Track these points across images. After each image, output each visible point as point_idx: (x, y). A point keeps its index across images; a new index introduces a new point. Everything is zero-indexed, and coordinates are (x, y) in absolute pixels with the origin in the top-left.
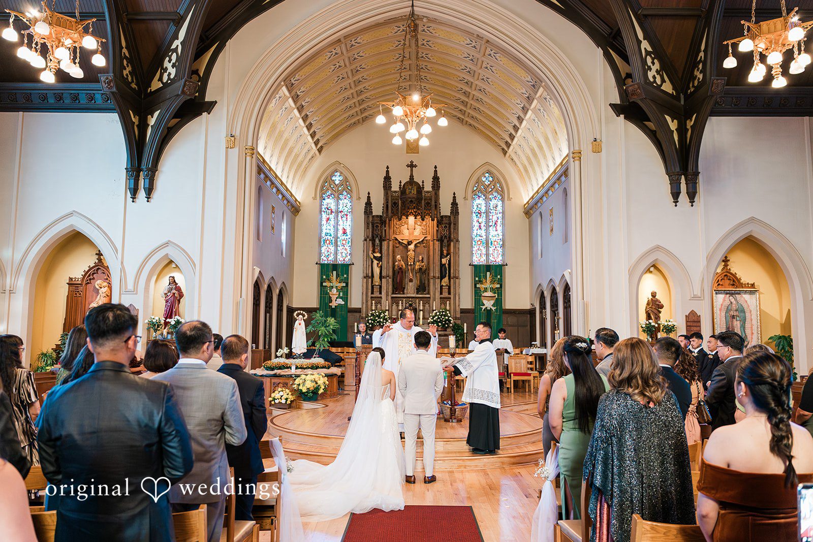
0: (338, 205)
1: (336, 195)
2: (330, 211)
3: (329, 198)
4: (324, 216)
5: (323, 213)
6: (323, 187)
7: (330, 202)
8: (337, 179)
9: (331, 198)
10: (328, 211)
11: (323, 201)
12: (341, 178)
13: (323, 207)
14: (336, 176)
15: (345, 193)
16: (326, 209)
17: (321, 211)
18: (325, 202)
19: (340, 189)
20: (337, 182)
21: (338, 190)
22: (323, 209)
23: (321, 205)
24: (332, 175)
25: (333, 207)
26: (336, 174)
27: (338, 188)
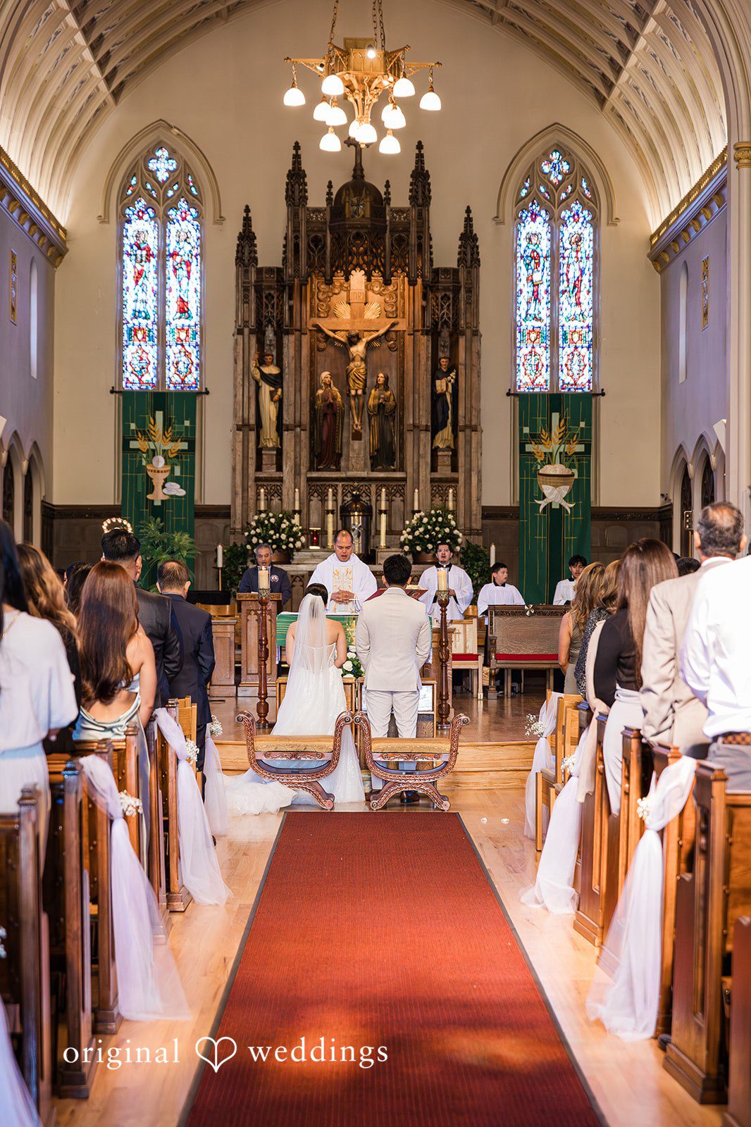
0: (163, 236)
1: (161, 209)
2: (144, 253)
3: (140, 218)
4: (130, 266)
5: (125, 257)
6: (126, 185)
7: (142, 227)
8: (162, 166)
9: (146, 217)
10: (139, 252)
11: (127, 226)
12: (172, 165)
13: (125, 241)
14: (158, 158)
15: (183, 205)
16: (135, 248)
17: (120, 253)
18: (131, 229)
19: (170, 193)
20: (162, 176)
21: (166, 198)
22: (127, 248)
23: (121, 237)
24: (150, 155)
25: (152, 242)
26: (159, 153)
27: (165, 192)
